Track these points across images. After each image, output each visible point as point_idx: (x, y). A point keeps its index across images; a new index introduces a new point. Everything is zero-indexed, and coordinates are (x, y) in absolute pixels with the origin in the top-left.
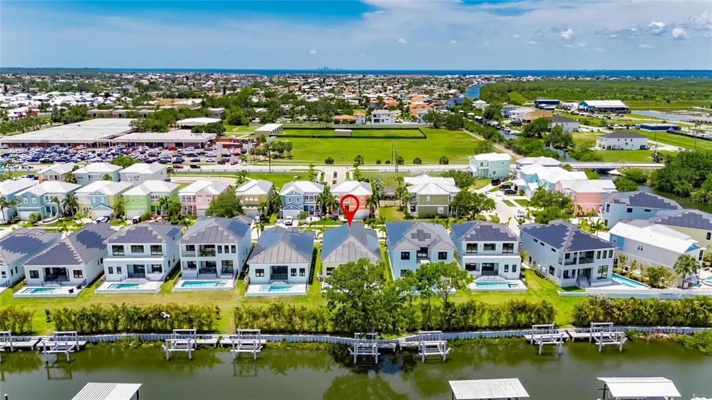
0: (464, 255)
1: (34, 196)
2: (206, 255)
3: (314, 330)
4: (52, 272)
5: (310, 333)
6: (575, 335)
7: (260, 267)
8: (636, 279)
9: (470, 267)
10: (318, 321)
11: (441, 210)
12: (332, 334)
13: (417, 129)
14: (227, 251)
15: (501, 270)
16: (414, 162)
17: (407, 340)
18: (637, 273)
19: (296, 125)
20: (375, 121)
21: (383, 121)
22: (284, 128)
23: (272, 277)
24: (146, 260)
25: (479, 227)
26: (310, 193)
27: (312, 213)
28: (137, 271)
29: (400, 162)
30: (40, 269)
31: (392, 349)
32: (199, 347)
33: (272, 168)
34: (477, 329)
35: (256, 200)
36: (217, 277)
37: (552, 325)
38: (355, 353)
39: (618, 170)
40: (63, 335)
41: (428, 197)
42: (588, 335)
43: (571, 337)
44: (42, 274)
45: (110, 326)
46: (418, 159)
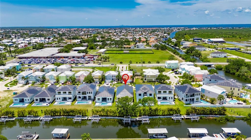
0: (157, 94)
1: (33, 76)
2: (84, 94)
3: (113, 115)
4: (41, 99)
5: (112, 116)
6: (186, 117)
7: (99, 98)
8: (207, 101)
9: (159, 98)
10: (114, 113)
11: (154, 80)
12: (118, 117)
13: (151, 50)
14: (90, 93)
15: (168, 99)
16: (148, 63)
17: (139, 118)
18: (208, 100)
19: (111, 49)
20: (137, 47)
21: (140, 47)
22: (107, 50)
23: (102, 101)
24: (67, 96)
25: (162, 86)
26: (114, 75)
27: (114, 81)
28: (65, 99)
29: (144, 63)
30: (38, 98)
31: (134, 121)
32: (82, 120)
33: (103, 65)
34: (158, 115)
35: (98, 77)
36: (87, 101)
37: (179, 114)
38: (124, 122)
39: (214, 65)
40: (46, 116)
41: (150, 76)
42: (189, 117)
43: (185, 118)
44: (39, 100)
45: (59, 114)
46: (150, 62)
